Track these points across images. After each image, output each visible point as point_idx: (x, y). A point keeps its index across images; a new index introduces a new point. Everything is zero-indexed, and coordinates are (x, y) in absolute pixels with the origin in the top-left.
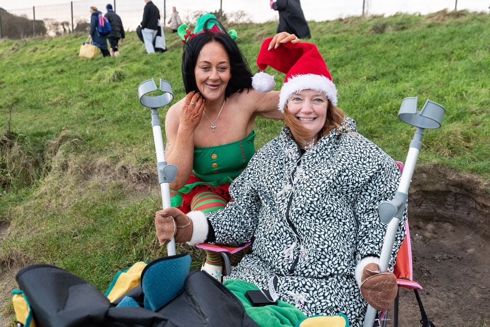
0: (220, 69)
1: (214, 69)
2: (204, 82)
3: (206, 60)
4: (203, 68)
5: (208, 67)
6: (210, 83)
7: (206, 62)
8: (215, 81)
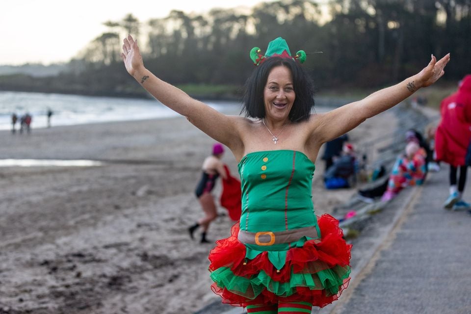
0: (287, 90)
1: (281, 90)
2: (272, 101)
3: (274, 81)
4: (272, 88)
5: (275, 88)
6: (277, 102)
7: (274, 83)
8: (281, 100)
